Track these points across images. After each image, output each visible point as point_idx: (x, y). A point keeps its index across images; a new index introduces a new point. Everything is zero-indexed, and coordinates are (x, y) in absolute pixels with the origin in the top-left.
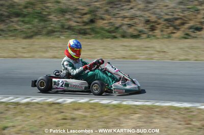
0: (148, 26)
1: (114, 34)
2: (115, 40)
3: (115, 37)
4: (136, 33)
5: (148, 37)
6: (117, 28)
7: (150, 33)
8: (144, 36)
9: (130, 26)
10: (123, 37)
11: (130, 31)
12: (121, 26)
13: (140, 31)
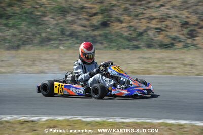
0: (186, 31)
1: (136, 43)
2: (137, 51)
3: (137, 47)
4: (167, 41)
5: (186, 46)
6: (141, 34)
7: (189, 41)
8: (180, 45)
9: (159, 31)
10: (149, 46)
11: (160, 37)
12: (146, 31)
13: (174, 39)
